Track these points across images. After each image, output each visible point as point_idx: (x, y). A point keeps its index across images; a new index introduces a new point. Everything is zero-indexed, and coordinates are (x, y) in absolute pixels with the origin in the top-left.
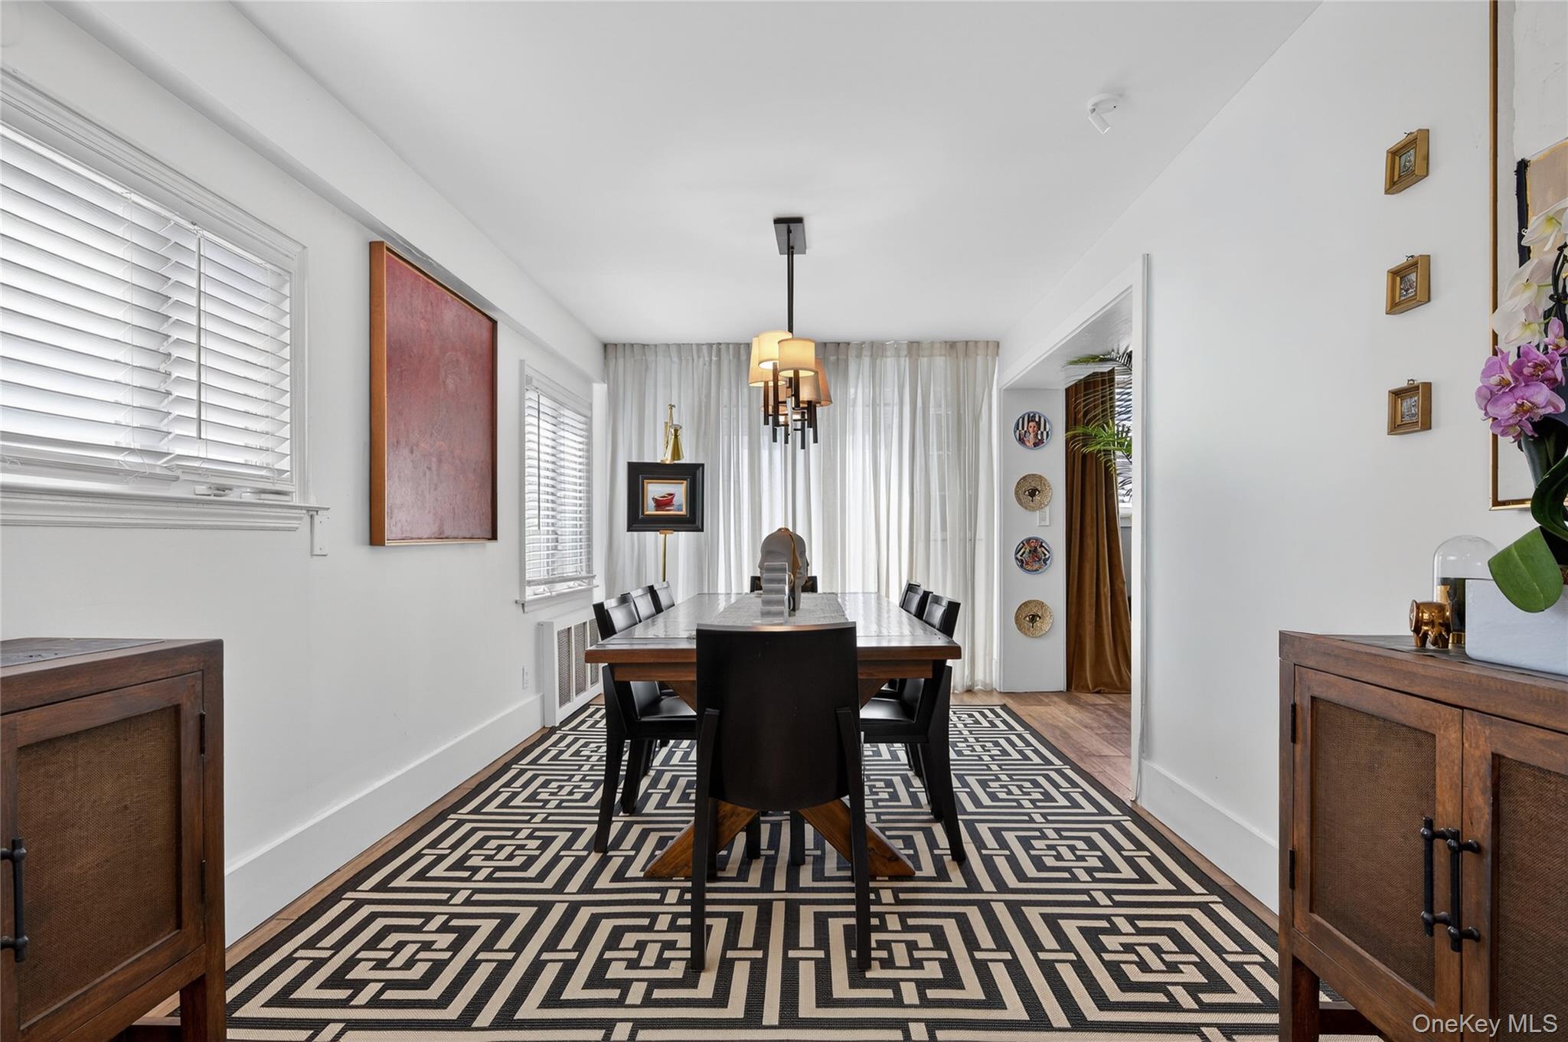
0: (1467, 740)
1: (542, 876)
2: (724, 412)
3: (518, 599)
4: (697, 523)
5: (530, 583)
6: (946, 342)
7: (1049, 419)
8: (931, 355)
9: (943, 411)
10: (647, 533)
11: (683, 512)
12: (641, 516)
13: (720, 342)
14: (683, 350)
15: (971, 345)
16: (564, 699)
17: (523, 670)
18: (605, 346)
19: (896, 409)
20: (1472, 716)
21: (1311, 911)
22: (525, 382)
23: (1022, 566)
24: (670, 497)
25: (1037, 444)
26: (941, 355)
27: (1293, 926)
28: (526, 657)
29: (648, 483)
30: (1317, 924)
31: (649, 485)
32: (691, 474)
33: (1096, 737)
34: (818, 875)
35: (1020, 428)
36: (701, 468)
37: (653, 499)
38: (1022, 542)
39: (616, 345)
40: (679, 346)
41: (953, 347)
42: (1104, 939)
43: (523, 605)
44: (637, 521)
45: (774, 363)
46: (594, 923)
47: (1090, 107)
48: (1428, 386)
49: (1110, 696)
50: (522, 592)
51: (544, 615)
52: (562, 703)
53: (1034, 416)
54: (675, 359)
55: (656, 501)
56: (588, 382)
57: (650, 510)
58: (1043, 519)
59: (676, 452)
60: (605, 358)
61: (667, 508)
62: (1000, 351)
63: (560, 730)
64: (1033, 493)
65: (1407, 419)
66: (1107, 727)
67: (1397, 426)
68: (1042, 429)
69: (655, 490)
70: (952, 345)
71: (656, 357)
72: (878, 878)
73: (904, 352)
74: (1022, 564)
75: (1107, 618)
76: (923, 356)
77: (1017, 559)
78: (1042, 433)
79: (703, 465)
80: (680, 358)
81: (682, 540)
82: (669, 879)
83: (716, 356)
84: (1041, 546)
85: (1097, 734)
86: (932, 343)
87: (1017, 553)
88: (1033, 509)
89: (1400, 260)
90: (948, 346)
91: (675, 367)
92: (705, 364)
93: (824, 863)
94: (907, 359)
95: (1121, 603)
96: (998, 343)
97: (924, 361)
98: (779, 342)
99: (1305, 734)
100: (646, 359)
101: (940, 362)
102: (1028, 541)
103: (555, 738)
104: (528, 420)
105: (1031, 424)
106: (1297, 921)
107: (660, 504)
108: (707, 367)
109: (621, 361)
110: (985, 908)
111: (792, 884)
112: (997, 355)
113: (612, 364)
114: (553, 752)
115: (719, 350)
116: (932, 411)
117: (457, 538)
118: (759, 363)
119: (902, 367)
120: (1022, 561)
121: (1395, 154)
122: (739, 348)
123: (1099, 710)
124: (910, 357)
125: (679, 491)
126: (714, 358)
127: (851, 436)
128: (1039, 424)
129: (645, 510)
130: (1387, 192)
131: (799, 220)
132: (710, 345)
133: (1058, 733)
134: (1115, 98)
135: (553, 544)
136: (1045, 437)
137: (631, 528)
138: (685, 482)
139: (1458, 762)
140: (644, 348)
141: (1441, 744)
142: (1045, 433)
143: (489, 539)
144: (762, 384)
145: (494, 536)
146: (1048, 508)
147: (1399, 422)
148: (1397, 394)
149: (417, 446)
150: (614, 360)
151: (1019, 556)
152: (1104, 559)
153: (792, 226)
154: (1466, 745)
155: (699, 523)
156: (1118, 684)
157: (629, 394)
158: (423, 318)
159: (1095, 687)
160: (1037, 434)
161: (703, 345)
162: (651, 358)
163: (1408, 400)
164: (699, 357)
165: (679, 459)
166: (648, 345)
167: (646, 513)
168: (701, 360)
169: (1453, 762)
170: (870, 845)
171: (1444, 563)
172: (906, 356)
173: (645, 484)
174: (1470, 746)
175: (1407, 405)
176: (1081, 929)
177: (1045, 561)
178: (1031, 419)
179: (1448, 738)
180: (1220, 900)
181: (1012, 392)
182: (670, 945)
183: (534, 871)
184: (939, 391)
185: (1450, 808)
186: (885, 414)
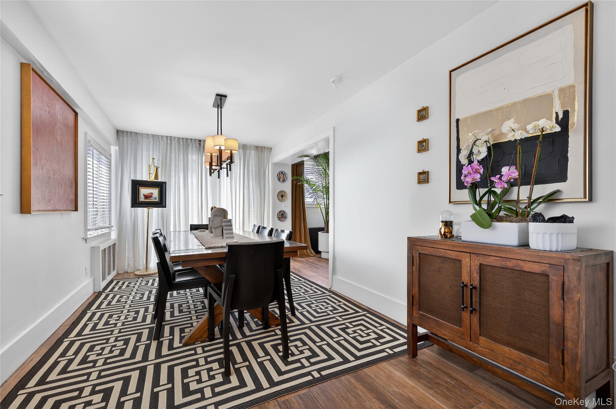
0: (472, 260)
1: (133, 356)
2: (173, 163)
3: (84, 237)
4: (163, 204)
5: (89, 230)
6: (255, 146)
7: (287, 173)
8: (250, 150)
9: (254, 169)
10: (138, 208)
11: (157, 200)
12: (137, 202)
13: (172, 136)
14: (155, 138)
15: (263, 148)
16: (104, 278)
17: (86, 268)
18: (118, 131)
19: (239, 167)
20: (473, 255)
21: (419, 311)
22: (88, 143)
23: (279, 220)
24: (151, 194)
25: (284, 181)
26: (253, 150)
27: (413, 315)
28: (87, 263)
29: (141, 188)
30: (421, 314)
31: (141, 189)
32: (161, 186)
33: (308, 271)
34: (251, 330)
35: (279, 176)
36: (165, 184)
37: (143, 195)
38: (279, 212)
39: (123, 131)
40: (153, 135)
41: (258, 148)
42: (347, 330)
43: (86, 240)
44: (136, 203)
45: (220, 147)
46: (171, 370)
47: (332, 80)
48: (428, 172)
49: (305, 258)
50: (86, 234)
51: (94, 244)
52: (103, 280)
53: (283, 172)
54: (151, 140)
55: (145, 195)
56: (109, 145)
57: (142, 199)
58: (285, 205)
59: (156, 176)
60: (117, 136)
61: (150, 198)
62: (272, 151)
63: (104, 292)
64: (282, 196)
65: (422, 180)
66: (309, 267)
67: (420, 182)
68: (285, 177)
69: (144, 191)
70: (257, 148)
71: (142, 138)
72: (272, 326)
73: (241, 148)
74: (279, 219)
75: (303, 235)
76: (247, 150)
77: (277, 217)
78: (285, 178)
79: (166, 182)
80: (153, 140)
81: (155, 211)
82: (194, 344)
83: (170, 141)
84: (285, 213)
85: (308, 270)
86: (251, 146)
87: (278, 215)
88: (282, 201)
89: (421, 139)
90: (256, 147)
91: (151, 144)
92: (164, 144)
93: (250, 326)
94: (242, 150)
95: (307, 230)
96: (271, 148)
97: (248, 152)
98: (225, 140)
99: (417, 263)
100: (138, 139)
101: (253, 152)
102: (281, 211)
103: (103, 296)
104: (88, 159)
105: (282, 175)
106: (414, 314)
107: (146, 197)
108: (165, 145)
109: (125, 138)
110: (310, 328)
111: (244, 335)
112: (271, 152)
113: (121, 138)
114: (106, 303)
115: (171, 139)
116: (250, 169)
117: (61, 210)
118: (214, 146)
119: (240, 153)
120: (279, 218)
121: (419, 111)
122: (179, 140)
123: (304, 262)
124: (243, 150)
125: (155, 192)
126: (169, 142)
127: (223, 175)
128: (284, 175)
129: (140, 199)
130: (417, 121)
131: (226, 96)
132: (167, 137)
133: (297, 271)
134: (339, 80)
135: (96, 213)
136: (286, 179)
137: (133, 206)
138: (158, 188)
139: (469, 267)
140: (137, 134)
141: (464, 262)
142: (286, 178)
143: (74, 211)
144: (210, 154)
145: (76, 209)
146: (286, 201)
147: (420, 181)
148: (420, 174)
149: (44, 166)
150: (122, 137)
151: (278, 216)
152: (302, 217)
153: (222, 98)
154: (472, 262)
155: (164, 204)
156: (306, 254)
157: (129, 152)
158: (47, 105)
159: (300, 256)
160: (283, 178)
161: (164, 136)
162: (140, 139)
163: (422, 175)
164: (162, 141)
165: (157, 179)
166: (138, 133)
167: (140, 200)
168: (163, 142)
169: (467, 267)
170: (270, 315)
171: (442, 217)
172: (242, 149)
173: (140, 189)
174: (473, 262)
175: (422, 176)
176: (340, 329)
177: (286, 217)
178: (282, 173)
179: (466, 260)
180: (367, 313)
181: (276, 164)
182: (210, 370)
183: (128, 354)
184: (252, 162)
185: (466, 278)
186: (234, 168)
